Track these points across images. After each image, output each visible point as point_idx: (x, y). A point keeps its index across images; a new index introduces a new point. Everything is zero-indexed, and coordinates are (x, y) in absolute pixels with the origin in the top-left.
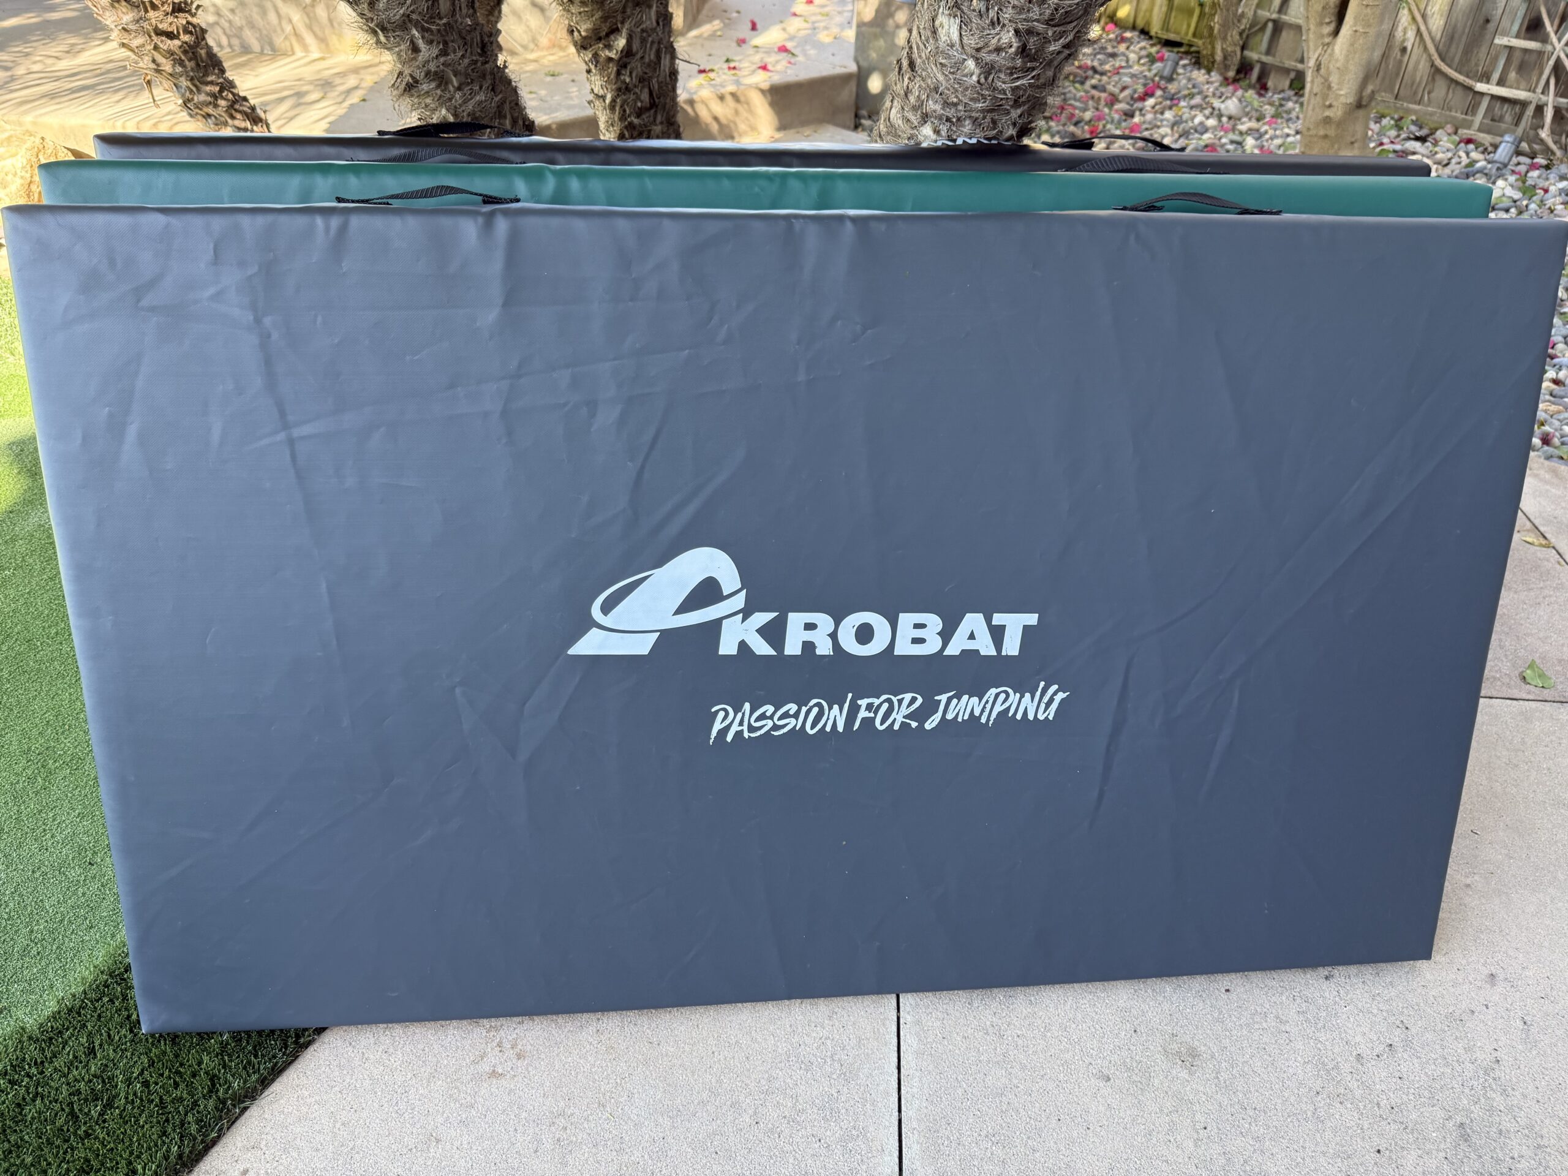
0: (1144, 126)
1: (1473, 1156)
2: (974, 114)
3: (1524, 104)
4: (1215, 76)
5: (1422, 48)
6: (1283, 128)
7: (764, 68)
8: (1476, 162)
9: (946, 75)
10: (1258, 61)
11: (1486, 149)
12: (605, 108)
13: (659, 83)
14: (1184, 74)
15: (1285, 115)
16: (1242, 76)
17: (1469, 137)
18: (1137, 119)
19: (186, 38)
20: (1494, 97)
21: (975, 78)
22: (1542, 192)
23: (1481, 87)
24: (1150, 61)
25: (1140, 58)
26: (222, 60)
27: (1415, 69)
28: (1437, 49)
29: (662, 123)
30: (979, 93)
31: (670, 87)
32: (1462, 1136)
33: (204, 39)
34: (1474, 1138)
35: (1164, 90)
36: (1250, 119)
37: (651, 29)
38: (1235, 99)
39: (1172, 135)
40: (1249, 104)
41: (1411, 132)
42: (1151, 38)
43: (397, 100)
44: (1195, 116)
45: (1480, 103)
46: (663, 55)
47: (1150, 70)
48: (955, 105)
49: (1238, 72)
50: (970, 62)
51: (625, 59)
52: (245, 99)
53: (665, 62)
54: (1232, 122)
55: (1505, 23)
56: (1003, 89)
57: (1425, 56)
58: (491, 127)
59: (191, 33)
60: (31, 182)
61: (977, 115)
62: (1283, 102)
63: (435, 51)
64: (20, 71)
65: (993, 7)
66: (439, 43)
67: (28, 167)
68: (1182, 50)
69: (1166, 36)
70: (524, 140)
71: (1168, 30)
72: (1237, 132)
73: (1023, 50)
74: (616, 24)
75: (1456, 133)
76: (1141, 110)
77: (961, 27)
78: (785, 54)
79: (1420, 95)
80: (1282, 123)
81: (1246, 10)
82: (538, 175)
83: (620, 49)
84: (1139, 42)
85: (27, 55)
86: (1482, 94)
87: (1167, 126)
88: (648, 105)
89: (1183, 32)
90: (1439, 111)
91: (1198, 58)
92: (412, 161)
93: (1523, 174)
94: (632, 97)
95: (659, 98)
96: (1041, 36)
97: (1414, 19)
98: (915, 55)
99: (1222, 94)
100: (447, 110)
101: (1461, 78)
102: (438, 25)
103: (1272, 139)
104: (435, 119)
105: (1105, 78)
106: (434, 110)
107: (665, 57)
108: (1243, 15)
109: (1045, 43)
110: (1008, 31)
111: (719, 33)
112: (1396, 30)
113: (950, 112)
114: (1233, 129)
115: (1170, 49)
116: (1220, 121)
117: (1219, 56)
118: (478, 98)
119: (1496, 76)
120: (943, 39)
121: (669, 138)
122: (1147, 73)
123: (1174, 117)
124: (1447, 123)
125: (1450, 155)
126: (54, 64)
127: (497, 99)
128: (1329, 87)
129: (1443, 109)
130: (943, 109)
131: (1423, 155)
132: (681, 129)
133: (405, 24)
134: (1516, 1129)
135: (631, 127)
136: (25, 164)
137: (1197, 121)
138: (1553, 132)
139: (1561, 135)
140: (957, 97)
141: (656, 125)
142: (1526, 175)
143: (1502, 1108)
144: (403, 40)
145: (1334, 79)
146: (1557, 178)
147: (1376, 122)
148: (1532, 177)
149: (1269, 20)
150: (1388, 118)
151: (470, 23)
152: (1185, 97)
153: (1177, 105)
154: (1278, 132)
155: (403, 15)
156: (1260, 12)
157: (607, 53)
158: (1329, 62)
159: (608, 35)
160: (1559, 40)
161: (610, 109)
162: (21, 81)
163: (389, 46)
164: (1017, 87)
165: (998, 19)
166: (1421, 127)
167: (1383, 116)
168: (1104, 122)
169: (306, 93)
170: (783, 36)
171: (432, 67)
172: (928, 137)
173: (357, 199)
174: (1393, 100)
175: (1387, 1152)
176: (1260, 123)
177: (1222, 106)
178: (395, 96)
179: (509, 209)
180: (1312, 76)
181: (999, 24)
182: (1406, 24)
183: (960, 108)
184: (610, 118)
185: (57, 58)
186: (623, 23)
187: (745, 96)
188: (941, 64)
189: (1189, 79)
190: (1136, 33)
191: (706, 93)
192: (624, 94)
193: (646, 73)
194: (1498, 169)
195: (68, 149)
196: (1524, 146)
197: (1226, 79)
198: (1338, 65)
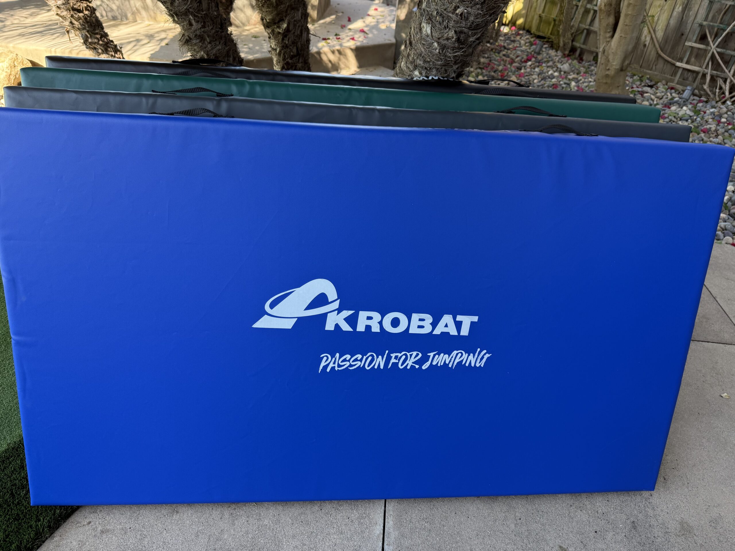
0: (526, 74)
1: (637, 535)
2: (437, 67)
3: (697, 73)
4: (559, 53)
5: (653, 45)
6: (589, 78)
7: (353, 39)
8: (674, 98)
9: (425, 49)
10: (580, 47)
11: (679, 92)
12: (276, 55)
13: (301, 45)
14: (545, 51)
15: (590, 73)
16: (572, 53)
17: (673, 86)
18: (522, 71)
19: (87, 12)
20: (684, 69)
21: (437, 51)
22: (703, 113)
23: (678, 64)
24: (530, 45)
25: (526, 43)
26: (103, 23)
27: (650, 54)
28: (660, 46)
29: (302, 62)
30: (439, 58)
31: (306, 46)
32: (633, 527)
33: (94, 13)
34: (638, 528)
35: (536, 58)
36: (574, 74)
37: (299, 21)
38: (567, 64)
39: (538, 79)
40: (574, 66)
41: (647, 83)
42: (531, 34)
43: (182, 46)
44: (549, 71)
45: (678, 71)
46: (303, 33)
47: (530, 49)
48: (429, 62)
49: (570, 51)
50: (435, 44)
51: (286, 33)
52: (112, 41)
53: (304, 35)
54: (566, 75)
55: (690, 36)
56: (449, 56)
57: (654, 49)
58: (223, 62)
59: (88, 10)
60: (10, 74)
61: (438, 67)
62: (590, 67)
63: (200, 26)
64: (8, 23)
65: (445, 21)
66: (201, 22)
67: (9, 68)
68: (545, 40)
69: (538, 34)
70: (238, 68)
71: (539, 31)
72: (567, 79)
73: (458, 40)
74: (283, 17)
75: (667, 84)
76: (525, 67)
77: (432, 28)
78: (363, 33)
79: (651, 66)
80: (588, 76)
81: (575, 24)
82: (242, 84)
83: (284, 29)
84: (526, 36)
85: (12, 15)
86: (679, 67)
87: (536, 75)
88: (296, 54)
89: (546, 32)
90: (660, 74)
91: (552, 44)
92: (187, 75)
93: (695, 104)
94: (289, 50)
95: (301, 51)
96: (466, 34)
97: (650, 32)
98: (412, 39)
99: (562, 61)
100: (204, 52)
101: (670, 59)
102: (202, 14)
103: (583, 83)
104: (198, 57)
105: (509, 51)
106: (198, 52)
107: (304, 33)
108: (573, 26)
109: (468, 37)
110: (452, 31)
111: (333, 22)
112: (642, 36)
113: (427, 65)
114: (566, 78)
115: (540, 39)
116: (560, 73)
117: (561, 44)
118: (218, 47)
119: (685, 60)
120: (424, 33)
121: (304, 70)
122: (528, 50)
123: (540, 71)
124: (663, 80)
125: (663, 94)
126: (24, 21)
127: (227, 48)
128: (609, 61)
129: (661, 73)
130: (424, 63)
131: (651, 94)
132: (311, 66)
133: (186, 13)
134: (657, 525)
135: (287, 64)
136: (8, 66)
137: (550, 73)
138: (710, 86)
139: (713, 88)
140: (429, 59)
141: (299, 63)
142: (696, 105)
143: (652, 515)
144: (185, 20)
145: (611, 57)
146: (710, 107)
147: (631, 78)
148: (699, 106)
149: (585, 29)
150: (637, 76)
151: (216, 14)
152: (545, 62)
153: (541, 65)
154: (586, 80)
155: (186, 9)
156: (581, 25)
157: (278, 30)
158: (609, 50)
159: (279, 22)
160: (714, 45)
161: (279, 55)
162: (8, 28)
163: (179, 22)
164: (456, 56)
165: (447, 26)
166: (651, 81)
167: (634, 75)
168: (508, 71)
169: (141, 40)
170: (364, 25)
171: (198, 33)
172: (417, 76)
173: (162, 91)
174: (639, 68)
175: (600, 532)
176: (579, 76)
177: (562, 67)
178: (180, 45)
179: (228, 98)
180: (601, 56)
181: (448, 28)
182: (646, 34)
183: (431, 63)
184: (278, 59)
185: (26, 18)
186: (286, 17)
187: (343, 51)
188: (423, 44)
189: (548, 54)
190: (525, 32)
191: (326, 49)
192: (285, 49)
193: (295, 40)
194: (684, 102)
195: (29, 60)
196: (696, 91)
197: (564, 54)
198: (613, 51)
